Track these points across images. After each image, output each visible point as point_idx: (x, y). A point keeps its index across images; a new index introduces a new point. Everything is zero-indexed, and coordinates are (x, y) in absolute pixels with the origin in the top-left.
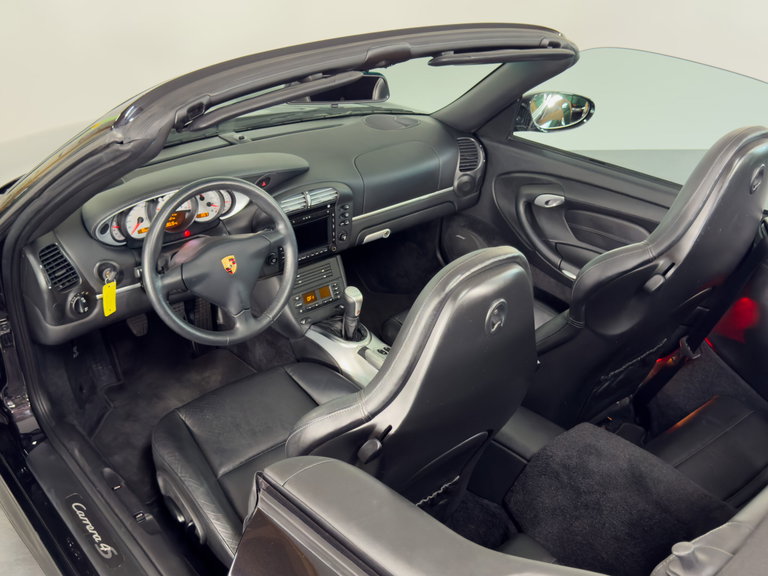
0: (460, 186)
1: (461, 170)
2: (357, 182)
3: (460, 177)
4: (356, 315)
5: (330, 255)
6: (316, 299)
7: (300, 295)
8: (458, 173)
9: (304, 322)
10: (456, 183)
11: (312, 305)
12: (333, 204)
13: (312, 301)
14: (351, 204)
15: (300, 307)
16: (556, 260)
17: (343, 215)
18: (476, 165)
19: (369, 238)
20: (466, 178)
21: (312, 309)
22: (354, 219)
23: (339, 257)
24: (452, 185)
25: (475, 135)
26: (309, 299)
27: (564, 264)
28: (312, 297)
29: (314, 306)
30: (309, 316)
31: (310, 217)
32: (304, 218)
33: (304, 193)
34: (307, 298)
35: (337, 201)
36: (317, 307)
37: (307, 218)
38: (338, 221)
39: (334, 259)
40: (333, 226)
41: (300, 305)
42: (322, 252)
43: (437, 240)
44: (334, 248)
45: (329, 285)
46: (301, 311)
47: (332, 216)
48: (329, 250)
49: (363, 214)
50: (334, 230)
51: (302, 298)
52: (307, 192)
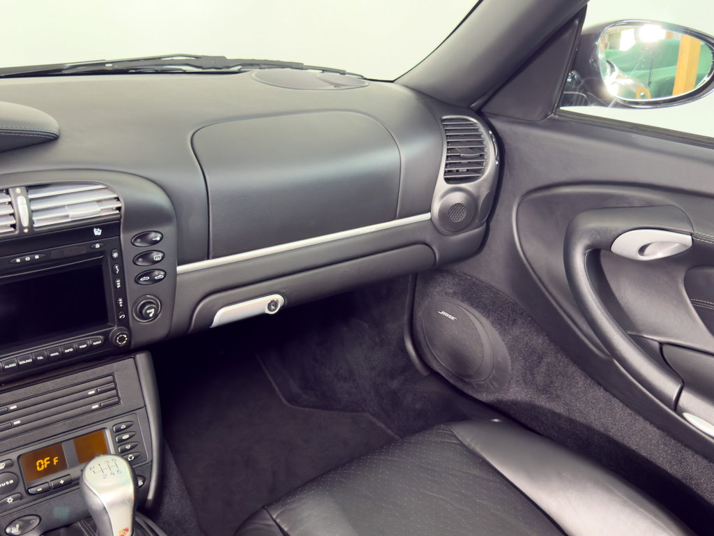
0: (447, 213)
1: (447, 180)
2: (188, 181)
3: (445, 195)
5: (111, 353)
6: (62, 465)
7: (14, 456)
8: (442, 185)
9: (15, 530)
10: (436, 206)
11: (49, 481)
12: (111, 227)
13: (51, 470)
14: (169, 230)
15: (8, 491)
16: (669, 387)
17: (145, 256)
18: (480, 171)
20: (457, 198)
21: (46, 492)
22: (180, 269)
23: (142, 358)
24: (429, 210)
25: (479, 114)
26: (43, 463)
27: (688, 399)
28: (51, 460)
29: (52, 484)
30: (36, 511)
31: (37, 257)
32: (18, 260)
33: (11, 191)
34: (38, 464)
35: (122, 220)
36: (61, 486)
37: (28, 259)
38: (131, 271)
39: (129, 362)
40: (118, 281)
41: (7, 483)
42: (85, 346)
43: (406, 318)
44: (123, 339)
45: (104, 428)
46: (10, 500)
47: (112, 257)
48: (106, 341)
49: (208, 259)
50: (122, 292)
51: (16, 466)
52: (18, 190)
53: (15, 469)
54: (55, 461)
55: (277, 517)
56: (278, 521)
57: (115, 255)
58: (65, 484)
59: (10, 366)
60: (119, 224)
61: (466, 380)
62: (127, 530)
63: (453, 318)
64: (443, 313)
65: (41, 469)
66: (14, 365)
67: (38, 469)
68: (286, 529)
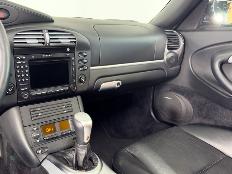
0: (168, 60)
1: (168, 49)
3: (168, 55)
4: (86, 141)
6: (55, 131)
7: (39, 126)
8: (167, 51)
9: (40, 152)
10: (165, 58)
11: (51, 136)
13: (51, 132)
14: (89, 52)
15: (37, 137)
17: (82, 60)
18: (179, 46)
19: (105, 85)
21: (50, 139)
22: (92, 68)
23: (79, 97)
24: (163, 58)
26: (48, 130)
28: (51, 129)
29: (52, 137)
30: (46, 146)
31: (50, 56)
32: (44, 56)
33: (43, 31)
34: (47, 130)
35: (76, 46)
36: (55, 137)
37: (47, 56)
38: (78, 66)
39: (75, 98)
40: (73, 68)
41: (37, 135)
42: (63, 90)
43: (151, 104)
44: (74, 89)
45: (68, 119)
46: (38, 141)
47: (72, 59)
48: (69, 88)
49: (99, 66)
50: (74, 72)
51: (40, 129)
52: (46, 31)
53: (40, 130)
54: (52, 129)
55: (128, 150)
56: (129, 151)
57: (73, 59)
58: (56, 137)
59: (39, 93)
60: (75, 47)
61: (176, 120)
62: (89, 137)
63: (170, 98)
64: (166, 98)
65: (48, 131)
66: (40, 93)
67: (47, 131)
68: (132, 153)
